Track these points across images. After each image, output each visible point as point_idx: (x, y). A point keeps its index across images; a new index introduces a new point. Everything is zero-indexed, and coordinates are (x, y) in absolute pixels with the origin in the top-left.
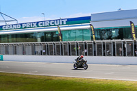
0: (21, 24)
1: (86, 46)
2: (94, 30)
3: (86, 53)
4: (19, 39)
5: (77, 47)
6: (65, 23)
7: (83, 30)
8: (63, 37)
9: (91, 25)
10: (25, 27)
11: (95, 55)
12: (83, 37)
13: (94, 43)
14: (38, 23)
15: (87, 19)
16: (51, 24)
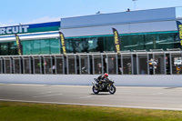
1: (53, 60)
2: (65, 40)
3: (54, 71)
5: (42, 62)
6: (26, 30)
7: (50, 39)
8: (24, 49)
9: (60, 33)
11: (66, 73)
12: (50, 50)
13: (65, 57)
15: (55, 26)
16: (8, 32)
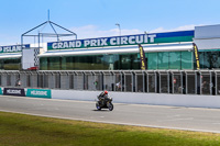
0: (82, 41)
1: (184, 77)
2: (199, 53)
4: (78, 64)
5: (171, 79)
6: (152, 40)
7: (180, 52)
8: (150, 63)
9: (194, 44)
10: (89, 46)
12: (181, 64)
14: (109, 39)
15: (187, 35)
16: (130, 42)
